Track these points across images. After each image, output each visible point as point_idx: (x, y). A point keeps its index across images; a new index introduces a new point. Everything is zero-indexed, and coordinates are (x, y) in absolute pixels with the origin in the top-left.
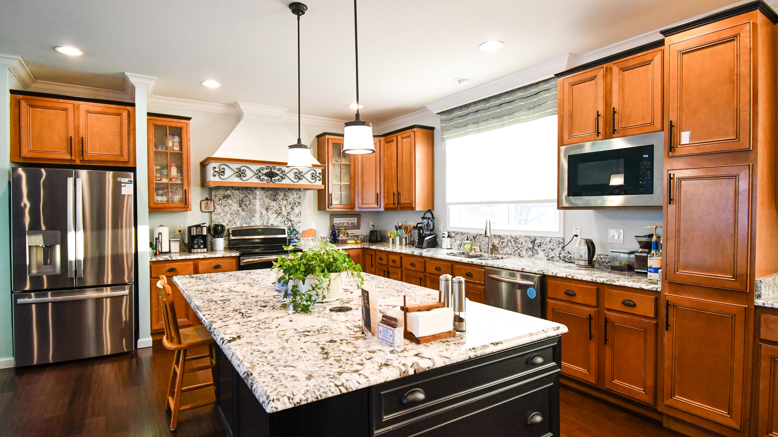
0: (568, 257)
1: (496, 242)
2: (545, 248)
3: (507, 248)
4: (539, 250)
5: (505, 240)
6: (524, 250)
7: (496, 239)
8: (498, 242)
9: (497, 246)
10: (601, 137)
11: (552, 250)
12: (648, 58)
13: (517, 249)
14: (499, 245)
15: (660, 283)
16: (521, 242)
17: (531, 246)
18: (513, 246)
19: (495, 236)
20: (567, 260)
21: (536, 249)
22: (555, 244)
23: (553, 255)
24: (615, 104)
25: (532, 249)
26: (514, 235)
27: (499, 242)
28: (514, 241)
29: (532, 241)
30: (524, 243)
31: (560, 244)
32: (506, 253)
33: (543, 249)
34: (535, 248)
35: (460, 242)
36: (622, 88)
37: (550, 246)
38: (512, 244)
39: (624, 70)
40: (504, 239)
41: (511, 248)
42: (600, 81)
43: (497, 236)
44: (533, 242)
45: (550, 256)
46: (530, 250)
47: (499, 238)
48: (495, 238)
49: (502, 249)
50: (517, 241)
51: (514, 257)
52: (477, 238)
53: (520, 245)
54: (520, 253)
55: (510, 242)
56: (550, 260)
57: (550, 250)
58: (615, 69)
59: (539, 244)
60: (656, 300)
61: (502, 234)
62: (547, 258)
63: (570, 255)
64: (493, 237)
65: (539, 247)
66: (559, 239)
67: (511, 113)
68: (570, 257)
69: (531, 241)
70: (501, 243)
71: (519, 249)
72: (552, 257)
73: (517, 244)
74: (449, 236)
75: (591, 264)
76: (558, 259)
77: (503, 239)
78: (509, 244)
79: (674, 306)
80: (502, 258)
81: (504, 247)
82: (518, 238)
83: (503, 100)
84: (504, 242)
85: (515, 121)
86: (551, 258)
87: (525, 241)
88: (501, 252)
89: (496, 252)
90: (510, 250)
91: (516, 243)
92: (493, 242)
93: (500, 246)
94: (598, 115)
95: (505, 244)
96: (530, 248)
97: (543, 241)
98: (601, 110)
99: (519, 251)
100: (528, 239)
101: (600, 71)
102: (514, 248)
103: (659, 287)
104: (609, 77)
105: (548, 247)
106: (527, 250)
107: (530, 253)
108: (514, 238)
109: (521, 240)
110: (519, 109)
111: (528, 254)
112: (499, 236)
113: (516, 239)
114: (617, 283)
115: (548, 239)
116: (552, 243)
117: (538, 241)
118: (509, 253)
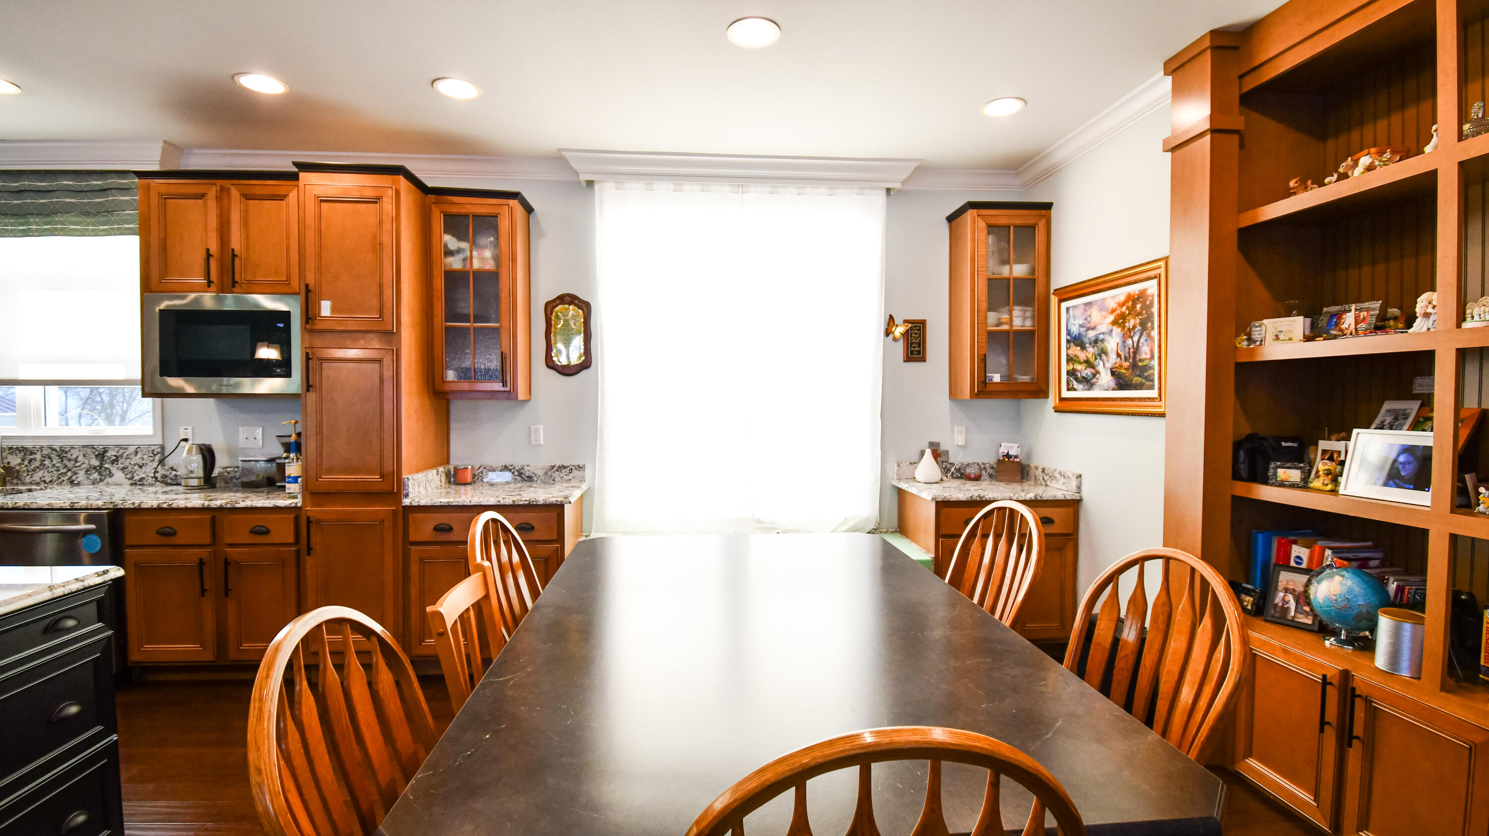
0: (172, 475)
1: (15, 461)
2: (127, 463)
3: (42, 472)
4: (114, 469)
5: (38, 456)
6: (83, 472)
7: (15, 456)
8: (19, 461)
9: (18, 468)
10: (213, 287)
11: (141, 467)
12: (281, 191)
13: (64, 471)
14: (23, 466)
15: (300, 496)
16: (74, 457)
17: (95, 462)
18: (57, 465)
19: (10, 448)
20: (169, 481)
21: (107, 468)
22: (145, 457)
23: (143, 476)
24: (236, 242)
25: (99, 469)
26: (57, 444)
27: (23, 460)
28: (59, 456)
29: (99, 454)
30: (81, 458)
31: (155, 455)
32: (38, 480)
33: (121, 466)
34: (106, 466)
36: (245, 222)
37: (137, 459)
38: (55, 462)
39: (248, 197)
40: (35, 454)
41: (50, 470)
42: (212, 203)
43: (17, 448)
44: (102, 455)
45: (137, 478)
46: (94, 471)
47: (23, 454)
48: (11, 454)
49: (30, 473)
50: (66, 455)
51: (59, 488)
53: (73, 463)
54: (74, 478)
55: (50, 458)
56: (136, 484)
57: (136, 467)
58: (235, 193)
59: (114, 458)
60: (297, 519)
61: (28, 444)
62: (131, 482)
63: (174, 473)
64: (7, 451)
65: (113, 463)
66: (153, 447)
67: (46, 213)
68: (176, 476)
69: (97, 453)
70: (26, 463)
71: (69, 470)
72: (142, 479)
73: (65, 462)
75: (209, 482)
76: (151, 481)
77: (32, 453)
78: (47, 462)
79: (318, 522)
80: (30, 490)
81: (34, 470)
82: (67, 450)
83: (28, 184)
84: (35, 459)
85: (56, 229)
86: (139, 481)
87: (84, 456)
88: (28, 479)
89: (15, 481)
90: (50, 474)
91: (62, 461)
92: (6, 461)
93: (25, 469)
94: (209, 255)
95: (37, 464)
96: (95, 468)
97: (121, 452)
98: (214, 248)
99: (69, 474)
100: (89, 451)
101: (212, 190)
102: (58, 470)
103: (299, 502)
104: (226, 201)
105: (132, 462)
106: (87, 471)
107: (96, 475)
108: (58, 449)
109: (75, 454)
110: (68, 209)
111: (91, 477)
112: (23, 450)
113: (62, 453)
114: (242, 505)
115: (132, 449)
116: (139, 455)
117: (111, 453)
118: (48, 479)
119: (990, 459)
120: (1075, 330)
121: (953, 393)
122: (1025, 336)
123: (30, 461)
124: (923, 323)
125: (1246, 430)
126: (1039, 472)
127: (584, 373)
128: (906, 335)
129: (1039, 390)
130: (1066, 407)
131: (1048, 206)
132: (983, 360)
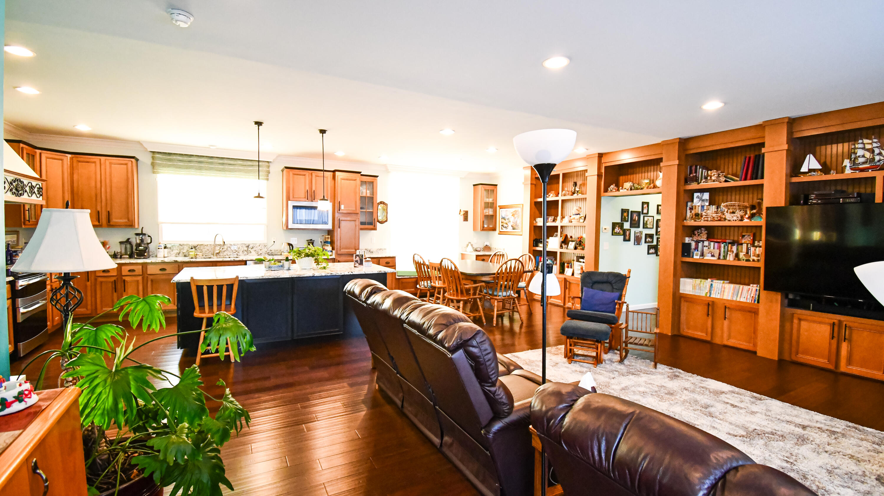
2: (256, 249)
3: (227, 252)
4: (252, 250)
5: (225, 247)
6: (241, 252)
8: (218, 249)
10: (308, 200)
11: (261, 250)
13: (235, 251)
15: (334, 255)
17: (246, 249)
20: (270, 254)
22: (262, 247)
24: (314, 188)
25: (247, 251)
26: (233, 243)
28: (233, 247)
30: (241, 247)
32: (226, 254)
33: (254, 250)
34: (249, 250)
35: (178, 251)
36: (316, 183)
37: (260, 248)
41: (229, 251)
42: (307, 177)
44: (248, 247)
45: (259, 253)
46: (245, 251)
47: (220, 246)
49: (222, 252)
50: (235, 246)
52: (198, 247)
54: (238, 254)
55: (230, 247)
57: (259, 250)
58: (314, 175)
66: (265, 245)
67: (230, 171)
69: (246, 246)
70: (221, 249)
72: (261, 254)
74: (165, 248)
77: (223, 246)
78: (229, 249)
81: (224, 251)
83: (226, 161)
89: (218, 255)
97: (254, 246)
98: (308, 189)
99: (237, 252)
100: (244, 245)
101: (307, 173)
102: (232, 251)
104: (311, 177)
106: (243, 251)
107: (246, 253)
110: (240, 171)
111: (244, 253)
115: (258, 245)
116: (260, 246)
117: (251, 246)
118: (229, 254)
119: (482, 246)
120: (503, 216)
121: (475, 229)
122: (492, 216)
123: (223, 249)
124: (467, 211)
125: (535, 238)
126: (494, 249)
127: (386, 223)
128: (464, 214)
129: (494, 229)
130: (501, 233)
131: (496, 185)
132: (483, 222)
